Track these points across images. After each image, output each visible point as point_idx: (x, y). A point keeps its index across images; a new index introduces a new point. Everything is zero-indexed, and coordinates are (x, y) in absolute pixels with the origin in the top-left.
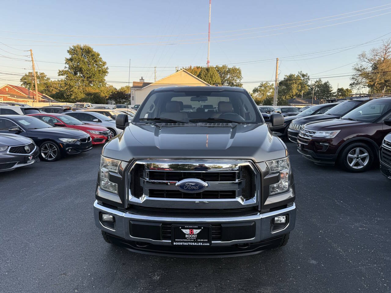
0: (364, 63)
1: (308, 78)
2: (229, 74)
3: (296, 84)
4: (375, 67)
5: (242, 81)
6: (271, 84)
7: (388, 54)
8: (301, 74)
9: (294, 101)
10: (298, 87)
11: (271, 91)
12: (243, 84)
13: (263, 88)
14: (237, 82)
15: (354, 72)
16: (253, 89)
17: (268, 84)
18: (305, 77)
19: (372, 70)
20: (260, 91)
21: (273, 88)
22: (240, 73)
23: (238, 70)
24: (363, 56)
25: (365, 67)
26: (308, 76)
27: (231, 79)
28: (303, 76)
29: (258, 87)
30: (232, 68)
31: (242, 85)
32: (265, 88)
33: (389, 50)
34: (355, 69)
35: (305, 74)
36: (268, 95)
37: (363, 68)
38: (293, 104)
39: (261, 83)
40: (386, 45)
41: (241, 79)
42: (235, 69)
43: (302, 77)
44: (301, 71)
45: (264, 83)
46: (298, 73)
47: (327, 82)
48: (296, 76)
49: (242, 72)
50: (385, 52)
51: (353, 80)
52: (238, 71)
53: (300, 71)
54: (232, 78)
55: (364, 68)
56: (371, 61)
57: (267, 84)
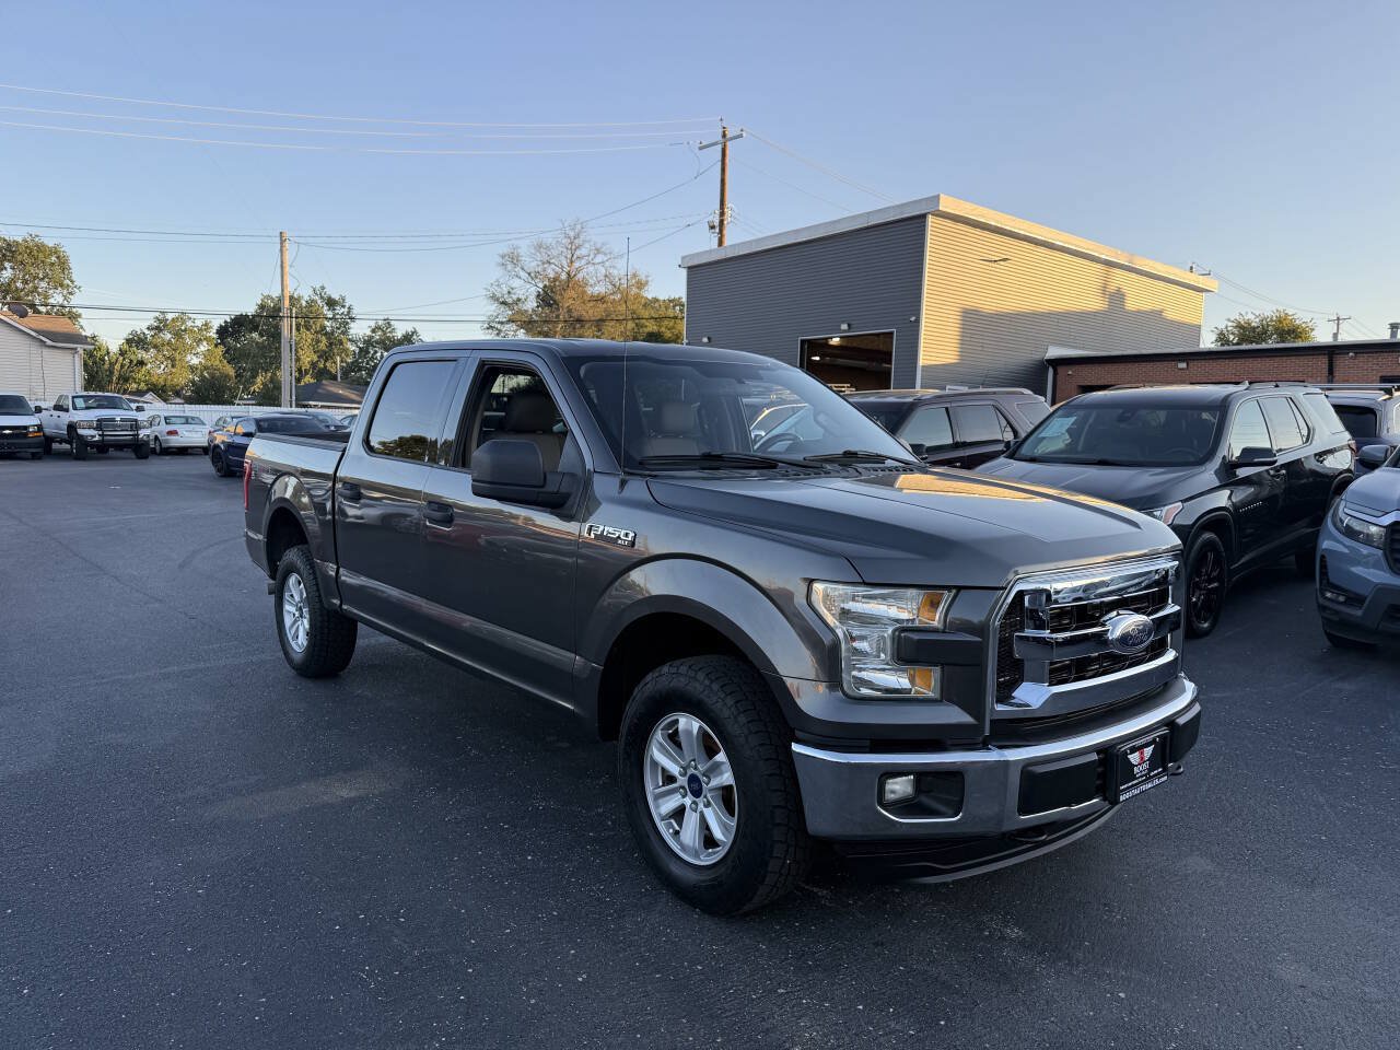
0: (516, 283)
1: (349, 312)
2: (7, 264)
3: (308, 330)
4: (547, 299)
5: (75, 300)
6: (199, 323)
7: (577, 265)
8: (322, 297)
9: (320, 391)
10: (318, 341)
11: (203, 347)
12: (80, 311)
13: (169, 336)
14: (51, 301)
15: (492, 309)
16: (125, 336)
17: (189, 324)
18: (339, 310)
19: (538, 307)
20: (155, 347)
21: (208, 339)
22: (63, 264)
23: (55, 251)
24: (512, 259)
25: (520, 294)
26: (347, 305)
27: (19, 285)
28: (331, 303)
29: (147, 332)
30: (20, 240)
31: (80, 316)
32: (178, 334)
33: (578, 253)
34: (494, 298)
35: (336, 297)
36: (193, 362)
37: (515, 297)
38: (320, 404)
39: (157, 314)
40: (572, 234)
41: (71, 293)
42: (41, 248)
43: (326, 308)
44: (323, 288)
45: (170, 317)
46: (311, 292)
47: (413, 333)
48: (304, 304)
49: (73, 263)
50: (569, 256)
51: (490, 331)
52: (54, 259)
53: (318, 287)
54: (25, 282)
55: (519, 300)
56: (537, 278)
57: (184, 322)
